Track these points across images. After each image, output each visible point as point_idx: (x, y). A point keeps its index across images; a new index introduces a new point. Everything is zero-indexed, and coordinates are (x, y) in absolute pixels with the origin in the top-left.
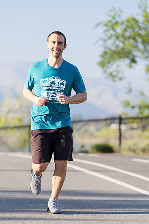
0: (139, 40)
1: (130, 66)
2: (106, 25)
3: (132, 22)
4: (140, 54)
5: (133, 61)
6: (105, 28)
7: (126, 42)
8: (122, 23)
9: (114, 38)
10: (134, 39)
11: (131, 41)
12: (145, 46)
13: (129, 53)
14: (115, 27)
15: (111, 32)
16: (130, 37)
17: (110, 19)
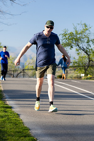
0: (74, 40)
1: (71, 49)
2: (63, 35)
3: (72, 34)
4: (74, 45)
5: (72, 47)
6: (62, 36)
7: (69, 41)
8: (68, 34)
9: (65, 39)
10: (72, 39)
11: (71, 40)
12: (76, 42)
13: (71, 44)
14: (66, 36)
15: (64, 37)
16: (70, 39)
17: (64, 33)
